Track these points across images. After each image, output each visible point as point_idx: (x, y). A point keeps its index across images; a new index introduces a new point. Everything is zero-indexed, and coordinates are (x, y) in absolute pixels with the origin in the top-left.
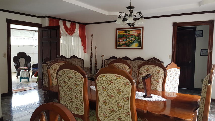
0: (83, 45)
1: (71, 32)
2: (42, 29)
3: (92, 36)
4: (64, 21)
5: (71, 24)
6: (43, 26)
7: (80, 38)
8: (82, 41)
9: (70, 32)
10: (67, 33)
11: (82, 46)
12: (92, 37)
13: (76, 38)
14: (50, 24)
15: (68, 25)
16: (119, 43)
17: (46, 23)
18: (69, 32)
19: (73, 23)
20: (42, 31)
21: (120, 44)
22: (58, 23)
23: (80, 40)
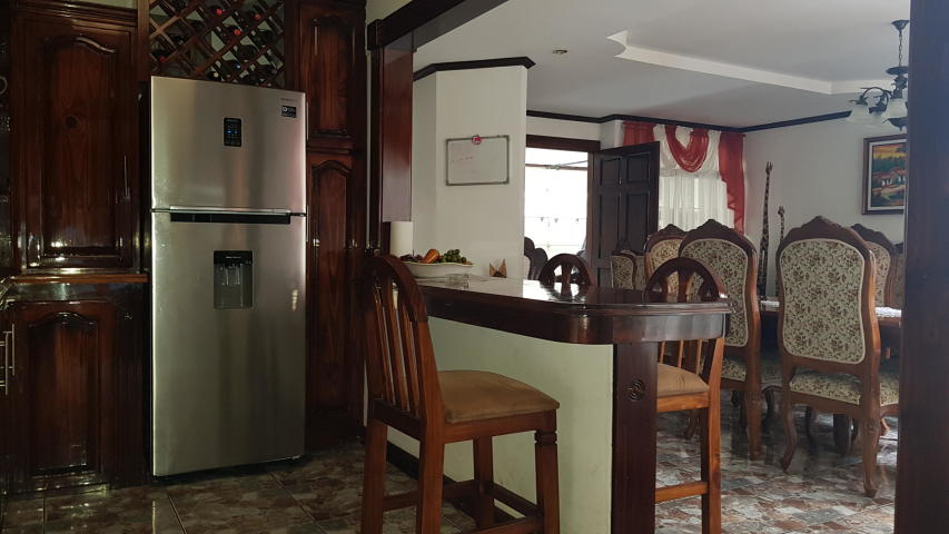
0: (733, 205)
1: (693, 161)
2: (602, 156)
3: (768, 170)
4: (671, 126)
5: (692, 134)
6: (603, 147)
7: (723, 180)
8: (728, 191)
9: (690, 160)
10: (678, 166)
11: (729, 207)
12: (768, 173)
13: (706, 181)
14: (625, 139)
15: (684, 137)
16: (876, 193)
17: (614, 136)
18: (683, 161)
19: (700, 130)
20: (602, 162)
21: (879, 195)
22: (650, 134)
23: (721, 186)
